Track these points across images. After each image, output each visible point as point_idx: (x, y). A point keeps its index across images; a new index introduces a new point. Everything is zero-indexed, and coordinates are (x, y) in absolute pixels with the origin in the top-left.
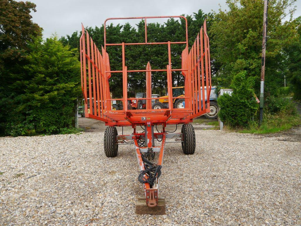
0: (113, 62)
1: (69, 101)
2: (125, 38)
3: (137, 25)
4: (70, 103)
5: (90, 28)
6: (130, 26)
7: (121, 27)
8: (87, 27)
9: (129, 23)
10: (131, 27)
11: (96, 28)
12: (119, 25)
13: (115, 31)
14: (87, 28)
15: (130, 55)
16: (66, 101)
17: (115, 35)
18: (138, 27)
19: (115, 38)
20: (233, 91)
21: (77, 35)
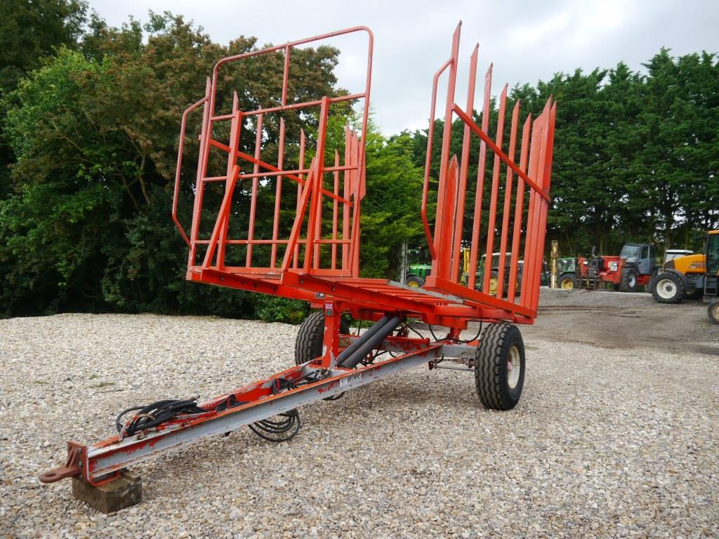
0: (570, 166)
1: (373, 254)
2: (607, 103)
3: (646, 65)
4: (377, 258)
5: (526, 87)
6: (628, 71)
7: (603, 75)
8: (518, 85)
9: (624, 64)
10: (631, 72)
11: (541, 84)
12: (597, 70)
13: (585, 87)
14: (519, 87)
15: (615, 146)
16: (367, 254)
17: (583, 96)
18: (649, 69)
19: (581, 105)
21: (495, 106)
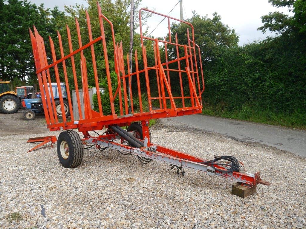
20: (104, 90)
